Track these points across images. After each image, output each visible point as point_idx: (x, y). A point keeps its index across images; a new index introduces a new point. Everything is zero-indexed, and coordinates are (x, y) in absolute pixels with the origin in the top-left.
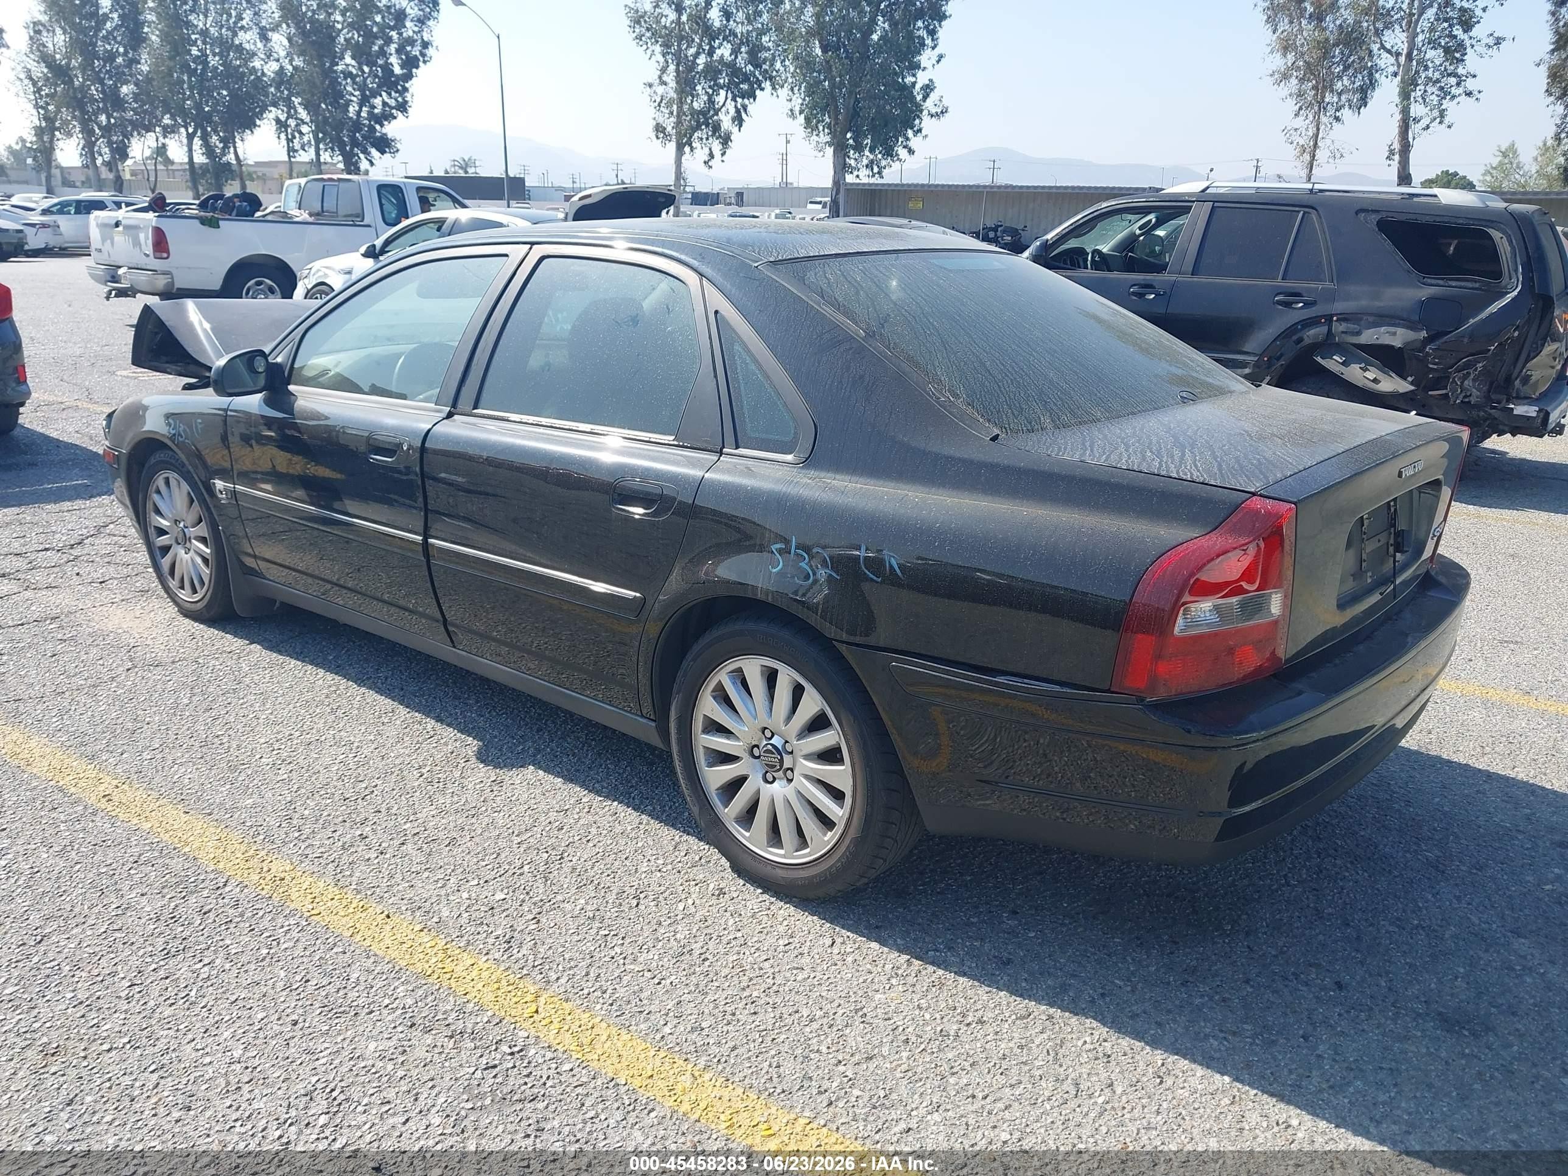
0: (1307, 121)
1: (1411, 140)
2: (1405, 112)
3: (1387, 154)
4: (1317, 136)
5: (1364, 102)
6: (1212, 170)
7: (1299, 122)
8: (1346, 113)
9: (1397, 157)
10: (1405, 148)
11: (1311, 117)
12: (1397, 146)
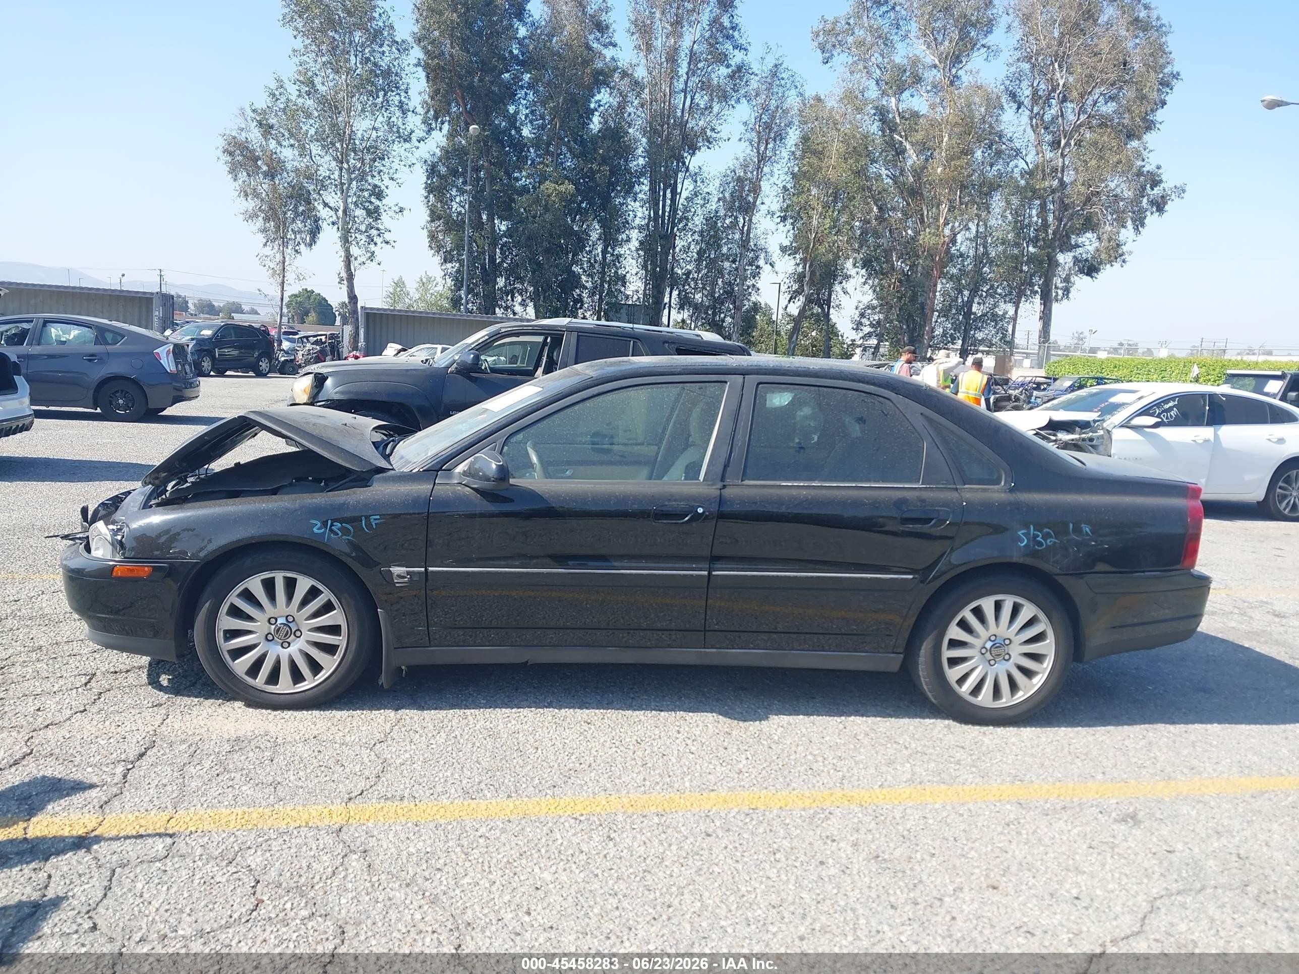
0: (275, 251)
1: (353, 270)
2: (347, 251)
3: (338, 280)
4: (284, 263)
5: (313, 241)
6: (123, 275)
7: (268, 251)
8: (302, 247)
9: (345, 282)
10: (350, 277)
11: (276, 248)
12: (344, 275)
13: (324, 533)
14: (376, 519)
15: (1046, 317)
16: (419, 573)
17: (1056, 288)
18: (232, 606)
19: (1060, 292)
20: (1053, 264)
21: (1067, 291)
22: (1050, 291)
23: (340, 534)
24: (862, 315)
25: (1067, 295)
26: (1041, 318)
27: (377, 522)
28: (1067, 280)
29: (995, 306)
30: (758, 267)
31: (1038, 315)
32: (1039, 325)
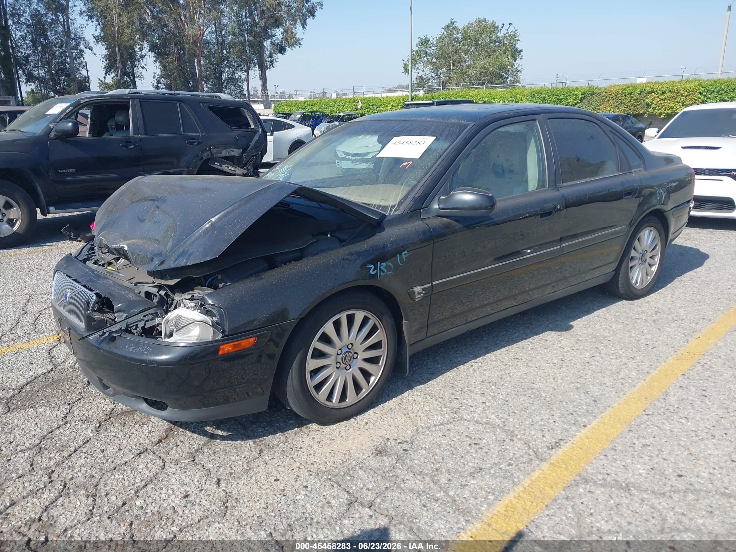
13: (376, 273)
14: (405, 254)
15: (263, 78)
16: (429, 287)
17: (266, 61)
18: (315, 349)
19: (268, 63)
20: (262, 47)
21: (272, 62)
22: (263, 63)
23: (386, 271)
24: (159, 82)
25: (272, 64)
26: (260, 79)
27: (406, 256)
28: (270, 56)
29: (233, 73)
30: (81, 51)
31: (258, 77)
32: (260, 83)
